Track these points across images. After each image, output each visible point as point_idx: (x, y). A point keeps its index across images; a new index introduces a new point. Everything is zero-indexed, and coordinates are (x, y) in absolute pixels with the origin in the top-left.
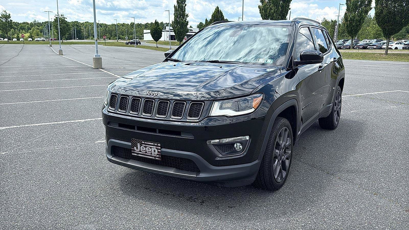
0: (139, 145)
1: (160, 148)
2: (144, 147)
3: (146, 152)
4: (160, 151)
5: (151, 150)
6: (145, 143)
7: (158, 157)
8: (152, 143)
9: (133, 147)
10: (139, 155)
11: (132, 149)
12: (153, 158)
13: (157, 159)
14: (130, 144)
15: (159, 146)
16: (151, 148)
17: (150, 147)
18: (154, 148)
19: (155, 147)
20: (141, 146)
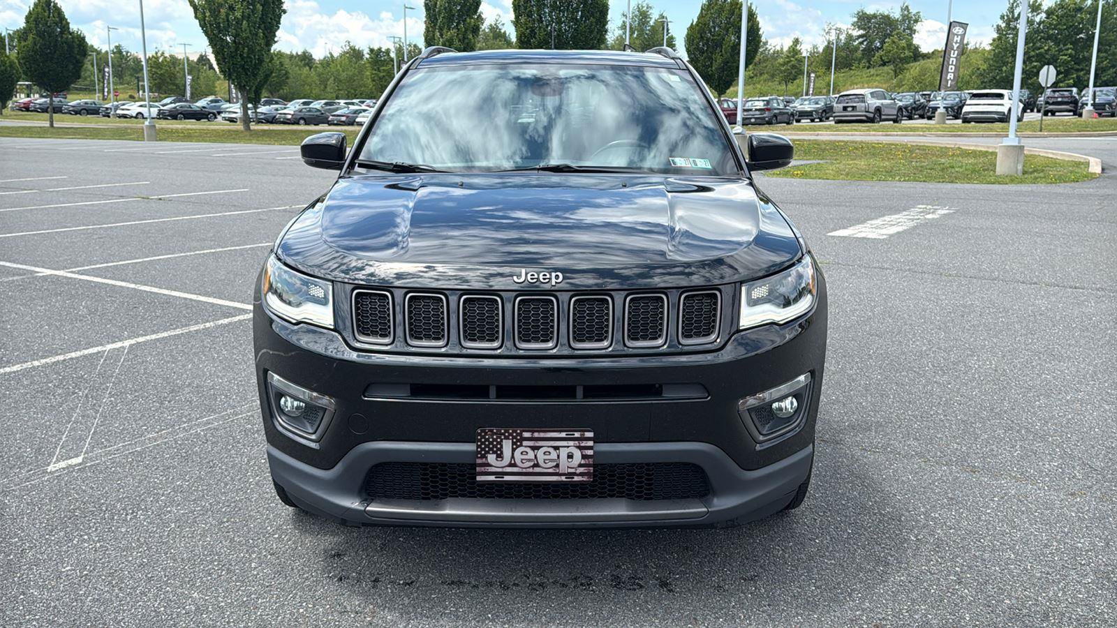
0: (507, 446)
1: (590, 443)
2: (528, 450)
3: (537, 465)
4: (590, 452)
5: (558, 456)
6: (536, 435)
7: (581, 474)
8: (561, 431)
9: (484, 456)
10: (507, 478)
11: (479, 461)
12: (563, 478)
13: (576, 479)
14: (470, 447)
15: (589, 439)
16: (556, 448)
17: (552, 447)
18: (568, 447)
19: (571, 443)
20: (518, 447)
